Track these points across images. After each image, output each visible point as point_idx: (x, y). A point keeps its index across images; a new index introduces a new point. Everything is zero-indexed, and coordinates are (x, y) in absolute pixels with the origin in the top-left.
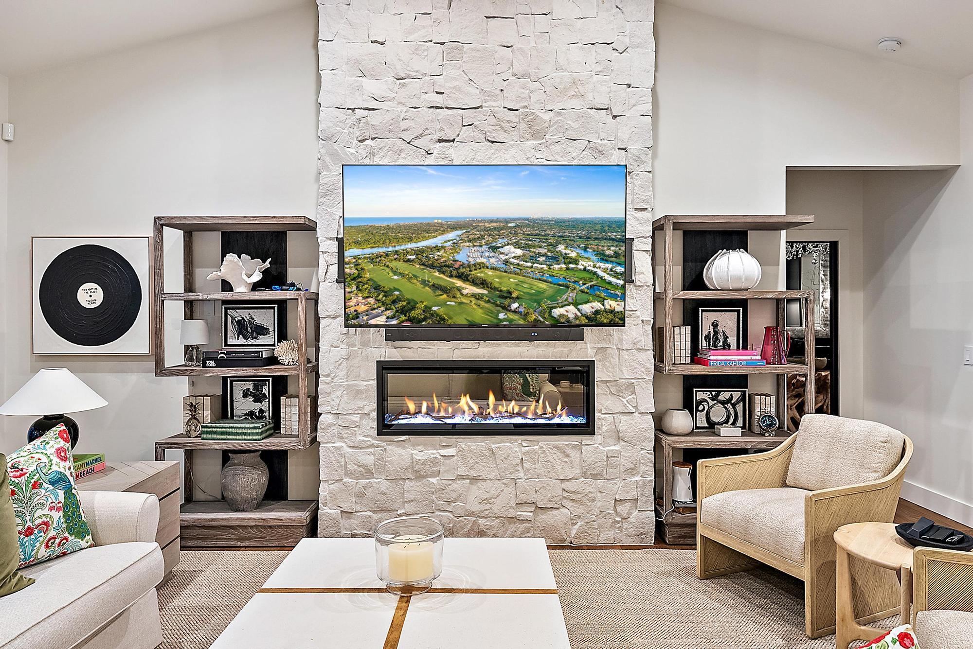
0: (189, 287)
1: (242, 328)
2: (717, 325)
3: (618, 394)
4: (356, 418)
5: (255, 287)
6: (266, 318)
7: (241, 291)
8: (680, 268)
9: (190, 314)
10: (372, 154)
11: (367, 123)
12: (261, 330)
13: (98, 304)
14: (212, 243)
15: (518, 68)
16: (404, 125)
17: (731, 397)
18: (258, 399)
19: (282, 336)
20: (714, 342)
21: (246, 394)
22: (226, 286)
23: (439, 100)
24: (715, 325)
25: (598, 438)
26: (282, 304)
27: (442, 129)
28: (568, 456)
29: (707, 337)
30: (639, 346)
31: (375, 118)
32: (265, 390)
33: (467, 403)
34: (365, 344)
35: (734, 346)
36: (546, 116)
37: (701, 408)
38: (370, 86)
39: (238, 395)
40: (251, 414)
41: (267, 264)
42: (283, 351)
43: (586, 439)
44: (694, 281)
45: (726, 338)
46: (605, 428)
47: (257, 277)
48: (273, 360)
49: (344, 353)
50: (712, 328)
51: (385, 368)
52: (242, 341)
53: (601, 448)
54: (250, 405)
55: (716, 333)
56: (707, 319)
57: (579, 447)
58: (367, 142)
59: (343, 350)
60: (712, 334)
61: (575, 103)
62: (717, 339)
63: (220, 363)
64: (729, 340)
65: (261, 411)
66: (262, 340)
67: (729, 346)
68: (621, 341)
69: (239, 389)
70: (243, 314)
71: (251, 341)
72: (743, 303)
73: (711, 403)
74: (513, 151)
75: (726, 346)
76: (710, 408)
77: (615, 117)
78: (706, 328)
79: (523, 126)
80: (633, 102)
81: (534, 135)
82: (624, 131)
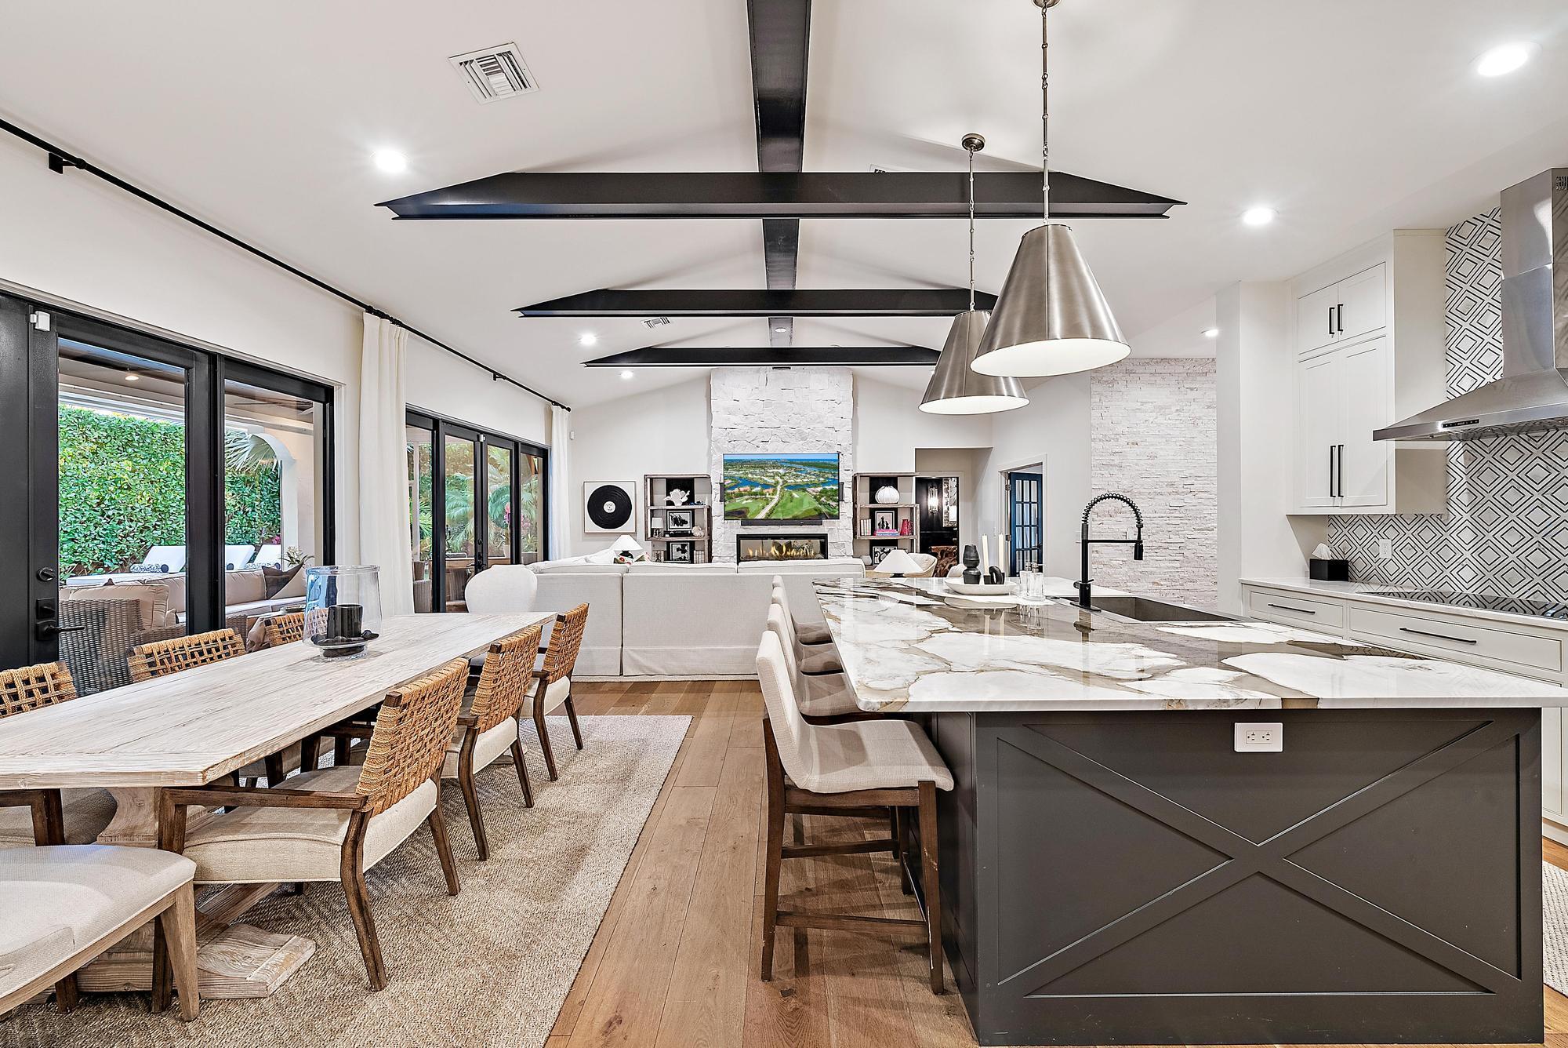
0: (652, 504)
1: (676, 521)
3: (838, 548)
4: (728, 558)
5: (684, 504)
6: (686, 516)
7: (678, 505)
8: (868, 494)
10: (734, 448)
11: (732, 433)
12: (685, 522)
13: (613, 511)
14: (661, 486)
15: (795, 411)
16: (747, 435)
17: (890, 550)
18: (684, 551)
19: (695, 524)
20: (882, 526)
21: (678, 550)
22: (670, 503)
23: (762, 424)
24: (883, 519)
26: (694, 511)
27: (763, 437)
29: (879, 524)
30: (846, 527)
31: (735, 432)
32: (686, 548)
34: (731, 527)
35: (891, 528)
36: (807, 431)
37: (876, 555)
38: (734, 419)
39: (674, 550)
40: (680, 559)
41: (688, 493)
42: (696, 531)
44: (873, 500)
45: (887, 524)
47: (685, 499)
48: (691, 535)
50: (881, 520)
51: (740, 537)
52: (676, 526)
54: (680, 554)
55: (883, 522)
56: (879, 516)
58: (732, 443)
59: (723, 530)
60: (881, 522)
61: (819, 425)
62: (883, 524)
63: (671, 536)
64: (889, 525)
65: (685, 557)
66: (685, 526)
68: (839, 525)
69: (674, 547)
70: (677, 515)
71: (680, 527)
72: (896, 510)
73: (881, 553)
74: (793, 446)
75: (888, 528)
76: (880, 555)
77: (836, 431)
78: (878, 520)
79: (797, 435)
80: (844, 425)
81: (802, 440)
82: (840, 437)
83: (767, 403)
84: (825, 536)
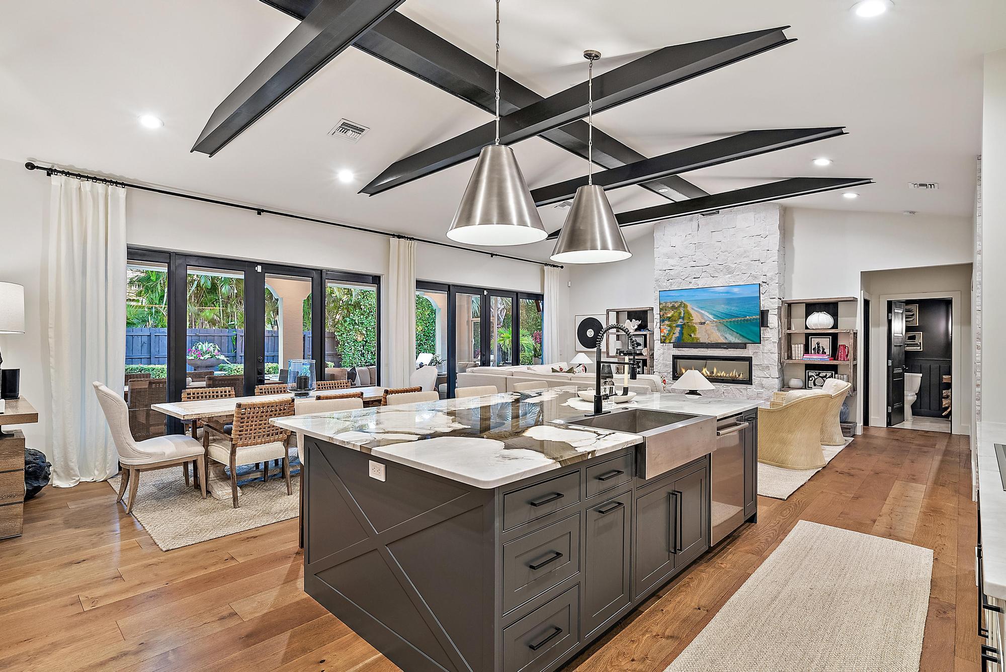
2: (819, 344)
3: (762, 370)
4: (666, 374)
5: (636, 330)
6: (640, 340)
7: (632, 331)
8: (804, 320)
9: (618, 339)
10: (671, 285)
11: (670, 274)
12: (639, 344)
13: (593, 336)
14: (624, 316)
15: (723, 249)
16: (682, 274)
17: (826, 375)
19: (645, 346)
20: (818, 351)
23: (694, 264)
24: (818, 344)
25: (753, 386)
26: (645, 336)
27: (695, 274)
28: (741, 392)
29: (814, 349)
30: (771, 351)
31: (672, 273)
33: (706, 372)
34: (669, 349)
36: (734, 266)
37: (811, 379)
38: (671, 262)
41: (640, 322)
42: (645, 352)
43: (749, 386)
44: (806, 326)
45: (823, 349)
46: (756, 383)
47: (637, 327)
48: (641, 354)
49: (662, 352)
50: (816, 345)
51: (675, 358)
53: (755, 390)
55: (819, 347)
57: (746, 389)
58: (670, 281)
59: (661, 351)
60: (817, 347)
61: (745, 259)
62: (819, 350)
64: (825, 351)
66: (639, 347)
67: (825, 353)
68: (764, 349)
72: (834, 335)
73: (816, 377)
74: (721, 280)
75: (824, 353)
76: (815, 379)
77: (762, 263)
79: (725, 270)
80: (770, 256)
81: (729, 273)
82: (765, 268)
83: (698, 246)
84: (749, 359)
